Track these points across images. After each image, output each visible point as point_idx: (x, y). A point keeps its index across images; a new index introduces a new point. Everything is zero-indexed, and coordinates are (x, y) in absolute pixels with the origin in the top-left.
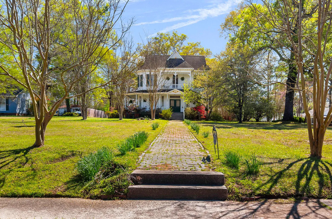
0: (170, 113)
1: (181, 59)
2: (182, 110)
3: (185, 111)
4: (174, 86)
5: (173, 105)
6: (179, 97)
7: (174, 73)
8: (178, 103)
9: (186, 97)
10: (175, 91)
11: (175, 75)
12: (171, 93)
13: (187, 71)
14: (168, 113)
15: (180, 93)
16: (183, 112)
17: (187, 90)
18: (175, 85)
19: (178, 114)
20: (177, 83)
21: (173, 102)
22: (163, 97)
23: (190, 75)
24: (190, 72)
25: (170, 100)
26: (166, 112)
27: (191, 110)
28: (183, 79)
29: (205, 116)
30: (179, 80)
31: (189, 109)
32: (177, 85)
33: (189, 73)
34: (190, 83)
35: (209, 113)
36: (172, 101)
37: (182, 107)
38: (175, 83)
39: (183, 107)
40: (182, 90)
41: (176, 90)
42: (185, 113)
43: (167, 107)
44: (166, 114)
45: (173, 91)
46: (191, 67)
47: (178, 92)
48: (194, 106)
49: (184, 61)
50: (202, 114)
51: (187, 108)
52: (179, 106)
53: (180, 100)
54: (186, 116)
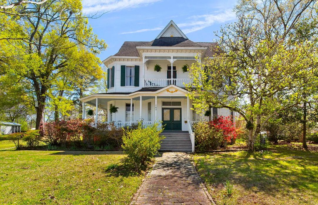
1: (182, 37)
2: (186, 127)
4: (169, 83)
5: (167, 118)
6: (179, 102)
7: (170, 58)
8: (176, 113)
10: (170, 90)
11: (172, 61)
12: (163, 93)
13: (194, 53)
15: (180, 93)
16: (188, 132)
18: (172, 79)
19: (176, 136)
20: (175, 77)
21: (167, 113)
22: (150, 105)
23: (199, 61)
25: (163, 109)
28: (185, 69)
30: (179, 72)
32: (174, 79)
33: (198, 57)
36: (165, 111)
37: (186, 122)
38: (172, 77)
39: (188, 121)
41: (172, 87)
42: (196, 135)
45: (168, 91)
47: (176, 91)
52: (179, 120)
53: (180, 109)
54: (198, 142)
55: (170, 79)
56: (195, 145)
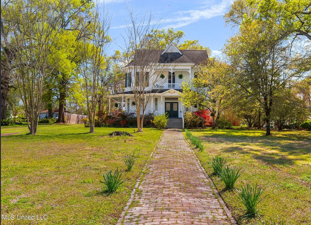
0: (165, 121)
1: (179, 53)
2: (181, 115)
3: (184, 116)
4: (169, 86)
5: (169, 109)
6: (177, 99)
7: (170, 69)
8: (175, 106)
9: (185, 99)
10: (171, 92)
11: (172, 72)
12: (167, 94)
13: (186, 67)
14: (163, 121)
15: (177, 94)
16: (182, 118)
17: (187, 89)
18: (172, 84)
19: (175, 120)
20: (174, 82)
21: (168, 105)
22: (156, 100)
23: (190, 72)
24: (190, 68)
25: (166, 103)
26: (159, 119)
27: (193, 115)
28: (181, 77)
29: (210, 123)
30: (177, 78)
31: (189, 114)
32: (173, 84)
33: (189, 70)
34: (191, 81)
35: (215, 119)
38: (172, 82)
39: (182, 111)
40: (181, 91)
41: (172, 90)
42: (185, 119)
43: (162, 111)
44: (159, 122)
45: (169, 92)
46: (191, 62)
47: (175, 92)
48: (195, 110)
49: (182, 55)
50: (206, 120)
51: (188, 113)
52: (176, 110)
53: (178, 103)
54: (186, 123)
55: (170, 84)
56: (185, 125)
